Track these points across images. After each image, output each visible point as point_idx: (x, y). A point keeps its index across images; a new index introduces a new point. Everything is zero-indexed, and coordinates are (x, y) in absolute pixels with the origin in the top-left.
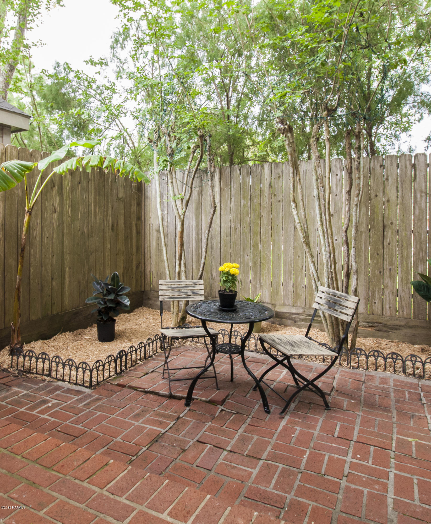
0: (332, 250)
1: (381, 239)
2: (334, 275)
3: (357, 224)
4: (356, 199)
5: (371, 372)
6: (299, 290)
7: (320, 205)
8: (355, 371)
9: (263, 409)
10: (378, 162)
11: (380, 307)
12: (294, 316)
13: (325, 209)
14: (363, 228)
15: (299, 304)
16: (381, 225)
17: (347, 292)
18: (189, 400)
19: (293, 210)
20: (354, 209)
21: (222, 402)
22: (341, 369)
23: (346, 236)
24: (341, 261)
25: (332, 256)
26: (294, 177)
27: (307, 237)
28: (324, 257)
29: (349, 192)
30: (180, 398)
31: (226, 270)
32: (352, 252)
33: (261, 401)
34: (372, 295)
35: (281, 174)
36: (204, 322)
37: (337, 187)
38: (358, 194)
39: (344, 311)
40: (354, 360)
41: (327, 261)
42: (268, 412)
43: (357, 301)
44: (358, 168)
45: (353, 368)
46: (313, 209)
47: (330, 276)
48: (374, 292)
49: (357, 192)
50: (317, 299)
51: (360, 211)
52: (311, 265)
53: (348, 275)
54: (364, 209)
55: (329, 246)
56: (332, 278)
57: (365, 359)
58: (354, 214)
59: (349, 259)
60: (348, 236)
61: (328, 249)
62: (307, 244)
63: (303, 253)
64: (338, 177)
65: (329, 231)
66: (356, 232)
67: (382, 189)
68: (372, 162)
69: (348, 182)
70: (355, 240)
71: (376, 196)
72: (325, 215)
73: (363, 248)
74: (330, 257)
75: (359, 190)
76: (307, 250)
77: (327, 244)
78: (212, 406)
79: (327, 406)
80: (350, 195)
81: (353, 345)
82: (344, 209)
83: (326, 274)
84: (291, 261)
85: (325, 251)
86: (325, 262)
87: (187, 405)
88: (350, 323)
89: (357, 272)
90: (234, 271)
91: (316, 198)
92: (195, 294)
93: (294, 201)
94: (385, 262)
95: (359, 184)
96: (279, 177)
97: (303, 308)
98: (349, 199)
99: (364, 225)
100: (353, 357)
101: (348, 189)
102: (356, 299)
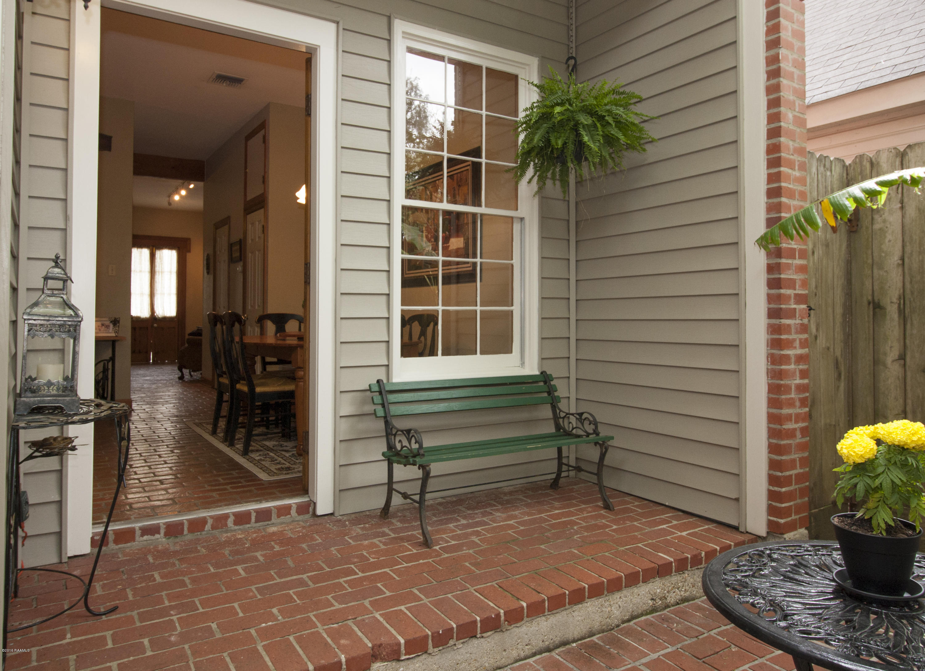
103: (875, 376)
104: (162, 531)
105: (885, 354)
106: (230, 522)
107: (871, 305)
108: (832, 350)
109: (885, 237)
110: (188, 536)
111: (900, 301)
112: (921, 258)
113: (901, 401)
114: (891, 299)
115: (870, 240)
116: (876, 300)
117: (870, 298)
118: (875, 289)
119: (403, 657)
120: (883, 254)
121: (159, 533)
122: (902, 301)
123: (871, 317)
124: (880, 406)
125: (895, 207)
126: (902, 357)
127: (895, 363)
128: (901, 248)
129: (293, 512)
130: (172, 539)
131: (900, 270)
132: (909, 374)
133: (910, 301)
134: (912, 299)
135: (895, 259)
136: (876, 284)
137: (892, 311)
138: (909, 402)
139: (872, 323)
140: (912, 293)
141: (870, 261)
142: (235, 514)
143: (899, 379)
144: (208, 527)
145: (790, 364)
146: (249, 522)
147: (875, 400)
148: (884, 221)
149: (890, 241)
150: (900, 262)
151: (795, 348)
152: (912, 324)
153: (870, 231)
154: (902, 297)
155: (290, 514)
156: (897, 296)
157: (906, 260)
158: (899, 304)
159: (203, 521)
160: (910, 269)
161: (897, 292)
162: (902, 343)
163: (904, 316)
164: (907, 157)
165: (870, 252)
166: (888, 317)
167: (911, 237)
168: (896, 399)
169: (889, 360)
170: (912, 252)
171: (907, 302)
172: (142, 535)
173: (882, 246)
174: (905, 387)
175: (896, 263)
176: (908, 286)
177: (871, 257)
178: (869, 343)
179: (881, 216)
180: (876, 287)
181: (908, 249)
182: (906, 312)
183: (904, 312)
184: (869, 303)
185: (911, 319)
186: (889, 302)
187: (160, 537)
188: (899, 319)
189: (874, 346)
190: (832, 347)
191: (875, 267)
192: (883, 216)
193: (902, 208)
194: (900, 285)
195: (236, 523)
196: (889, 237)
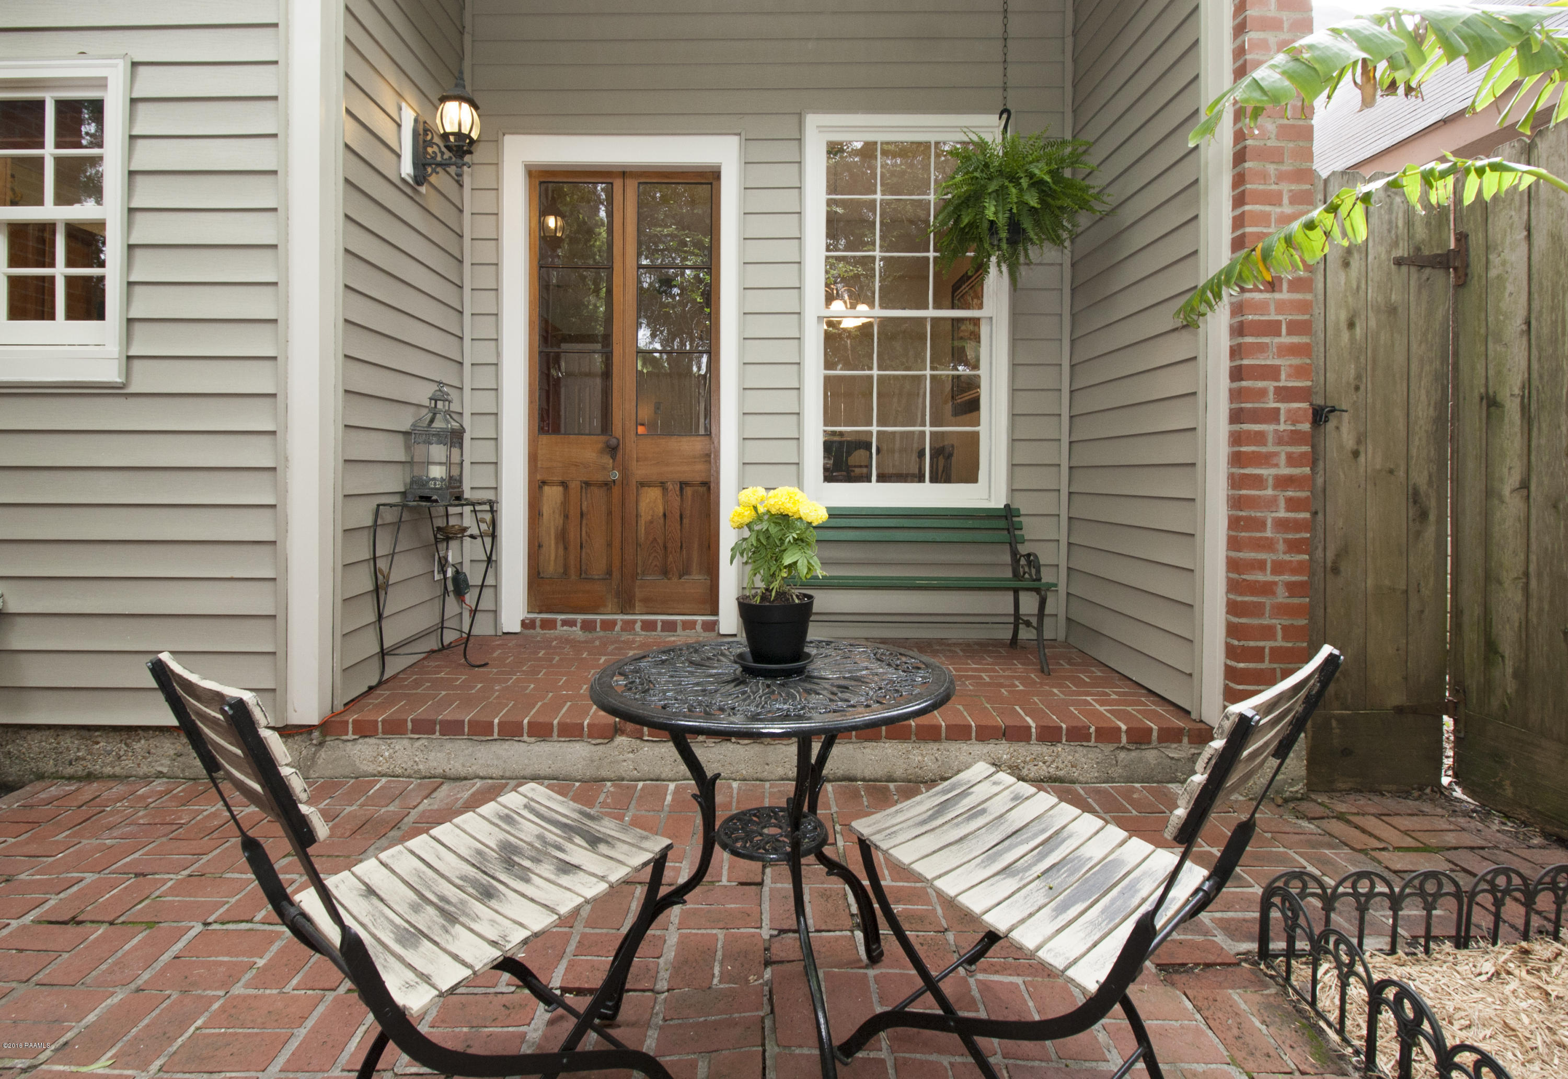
103: (1487, 515)
104: (579, 625)
105: (1501, 480)
106: (638, 626)
107: (1484, 401)
108: (1401, 473)
109: (1505, 288)
110: (599, 633)
111: (1523, 392)
112: (1554, 318)
113: (1522, 557)
114: (1511, 389)
115: (1484, 296)
116: (1491, 393)
117: (1483, 390)
118: (1489, 375)
119: (646, 738)
120: (1501, 318)
121: (576, 626)
122: (1526, 392)
123: (1484, 421)
124: (1493, 564)
125: (1518, 237)
126: (1525, 485)
127: (1515, 494)
128: (1526, 304)
129: (699, 627)
130: (587, 633)
131: (1524, 340)
132: (1533, 511)
133: (1538, 391)
134: (1540, 387)
135: (1518, 323)
136: (1491, 366)
137: (1512, 408)
138: (1533, 558)
139: (1484, 430)
140: (1541, 377)
141: (1483, 331)
142: (642, 621)
143: (1520, 521)
144: (618, 628)
145: (1266, 489)
146: (655, 629)
147: (1487, 557)
148: (1504, 263)
149: (1511, 294)
150: (1524, 327)
151: (1277, 465)
152: (1539, 429)
153: (1484, 282)
154: (1527, 386)
155: (695, 628)
156: (1519, 383)
157: (1534, 323)
158: (1523, 397)
159: (614, 623)
160: (1538, 337)
161: (1520, 377)
162: (1525, 461)
163: (1529, 417)
164: (1536, 151)
165: (1483, 316)
166: (1506, 420)
167: (1541, 283)
168: (1515, 553)
169: (1506, 491)
170: (1542, 307)
171: (1534, 392)
172: (563, 626)
173: (1501, 305)
174: (1528, 534)
175: (1519, 329)
176: (1535, 366)
177: (1484, 323)
178: (1480, 463)
179: (1499, 255)
180: (1491, 372)
181: (1536, 305)
182: (1532, 409)
183: (1529, 409)
184: (1482, 399)
185: (1539, 422)
186: (1508, 395)
187: (577, 629)
188: (1522, 422)
189: (1487, 467)
190: (1403, 468)
191: (1490, 338)
192: (1502, 254)
193: (1529, 237)
194: (1524, 364)
195: (643, 629)
196: (1510, 288)
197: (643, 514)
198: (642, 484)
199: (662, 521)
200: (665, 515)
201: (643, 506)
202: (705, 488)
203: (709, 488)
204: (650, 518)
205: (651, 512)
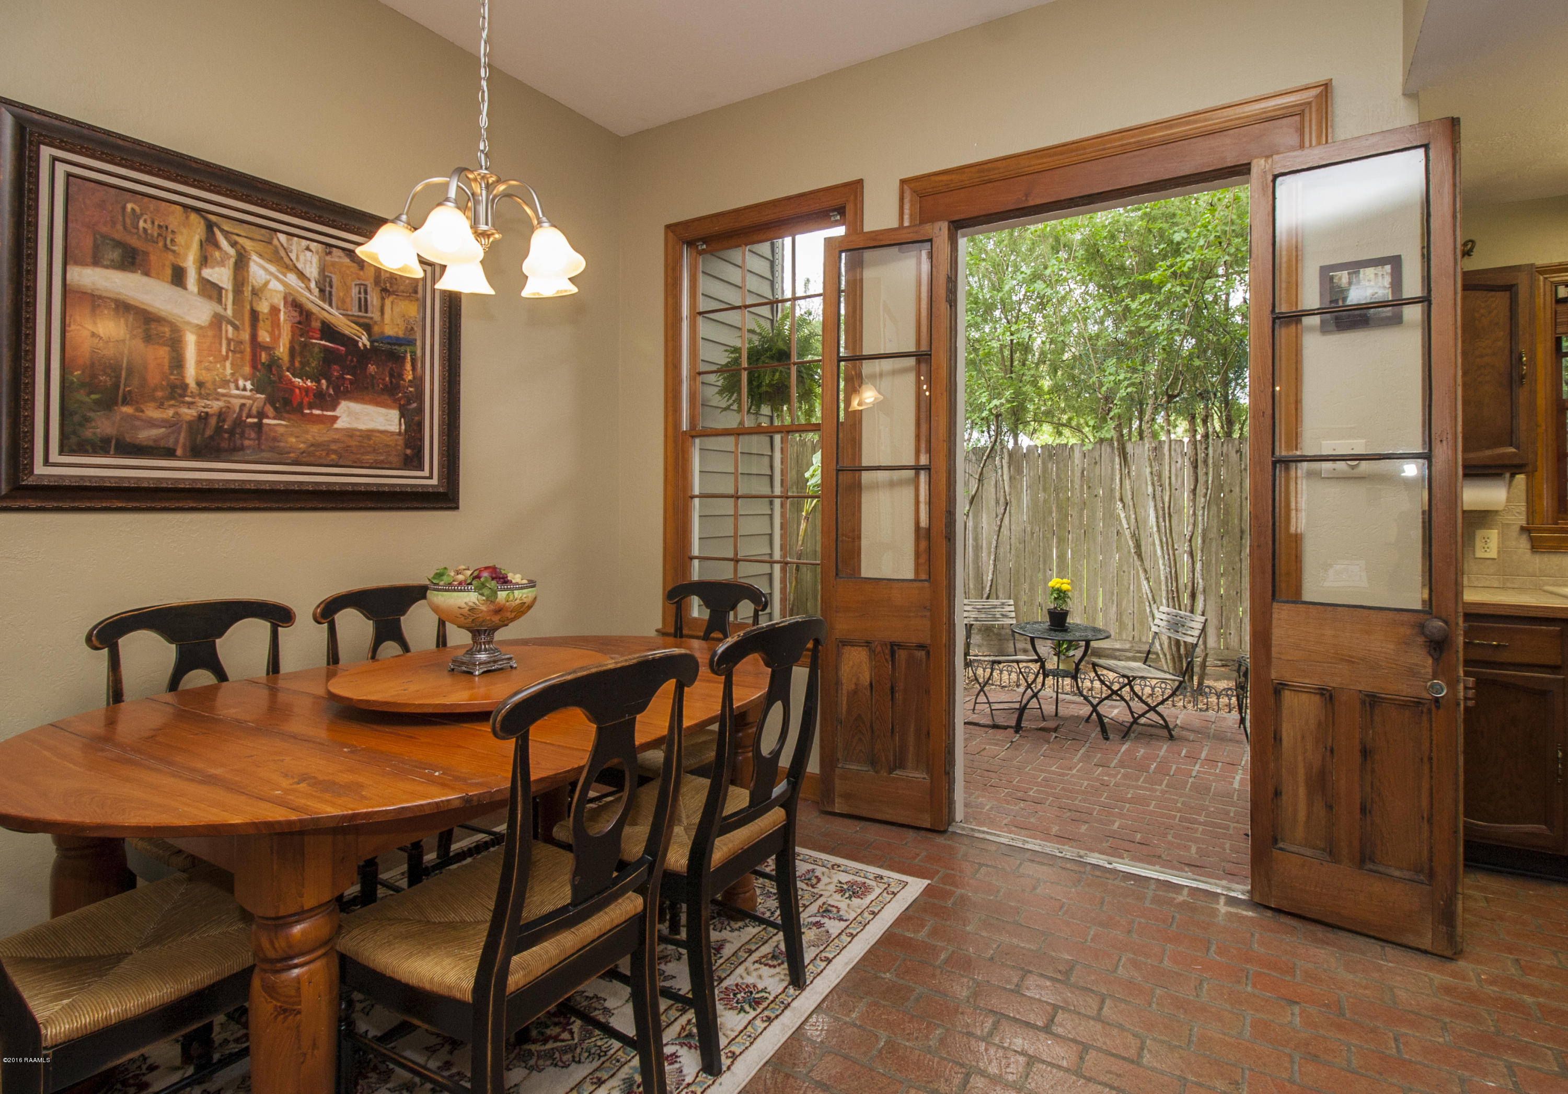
0: (1173, 563)
1: (1238, 549)
2: (1175, 595)
3: (1205, 532)
4: (1203, 500)
5: (1223, 713)
6: (1124, 617)
7: (1155, 506)
8: (1203, 713)
9: (1101, 737)
10: (1233, 446)
11: (1237, 639)
12: (1117, 653)
13: (1164, 514)
14: (1213, 534)
15: (1124, 637)
16: (1237, 530)
17: (1192, 611)
18: (1018, 728)
19: (1120, 512)
20: (1201, 512)
21: (1055, 730)
22: (1185, 711)
23: (1191, 546)
24: (1185, 578)
25: (1173, 572)
26: (1121, 470)
27: (1138, 546)
28: (1162, 572)
29: (1194, 491)
30: (1006, 728)
31: (1058, 586)
32: (1198, 566)
33: (1099, 729)
34: (1226, 624)
35: (1097, 459)
36: (1032, 639)
37: (1176, 479)
38: (1206, 494)
39: (1189, 632)
40: (1202, 702)
41: (1166, 577)
42: (1107, 739)
43: (1203, 621)
44: (1205, 462)
45: (1201, 710)
46: (1143, 506)
47: (1170, 596)
48: (1228, 619)
49: (1205, 491)
50: (1157, 621)
51: (1208, 514)
52: (1145, 582)
53: (1193, 596)
54: (1214, 509)
55: (1169, 559)
56: (1173, 598)
57: (1216, 701)
58: (1200, 518)
59: (1194, 575)
60: (1193, 544)
61: (1167, 562)
62: (1139, 554)
63: (1129, 567)
64: (1179, 465)
65: (1170, 540)
66: (1204, 541)
67: (1238, 482)
68: (1225, 446)
69: (1192, 479)
70: (1202, 551)
71: (1231, 491)
72: (1164, 521)
73: (1214, 561)
74: (1171, 572)
75: (1207, 489)
76: (1138, 563)
77: (1166, 557)
78: (1044, 733)
79: (1171, 737)
80: (1195, 494)
81: (1200, 683)
82: (1187, 510)
83: (1164, 594)
84: (1113, 577)
85: (1164, 564)
86: (1163, 578)
87: (1017, 732)
88: (1196, 645)
89: (1204, 591)
90: (1065, 587)
91: (1151, 497)
92: (1004, 616)
93: (1121, 500)
94: (1243, 579)
95: (1207, 481)
96: (1096, 463)
97: (1131, 642)
98: (1194, 500)
99: (1215, 530)
100: (1200, 698)
101: (1192, 487)
102: (1202, 619)
197: (844, 681)
198: (845, 643)
199: (868, 693)
200: (871, 684)
201: (846, 670)
202: (923, 653)
203: (928, 653)
204: (853, 687)
205: (854, 680)
